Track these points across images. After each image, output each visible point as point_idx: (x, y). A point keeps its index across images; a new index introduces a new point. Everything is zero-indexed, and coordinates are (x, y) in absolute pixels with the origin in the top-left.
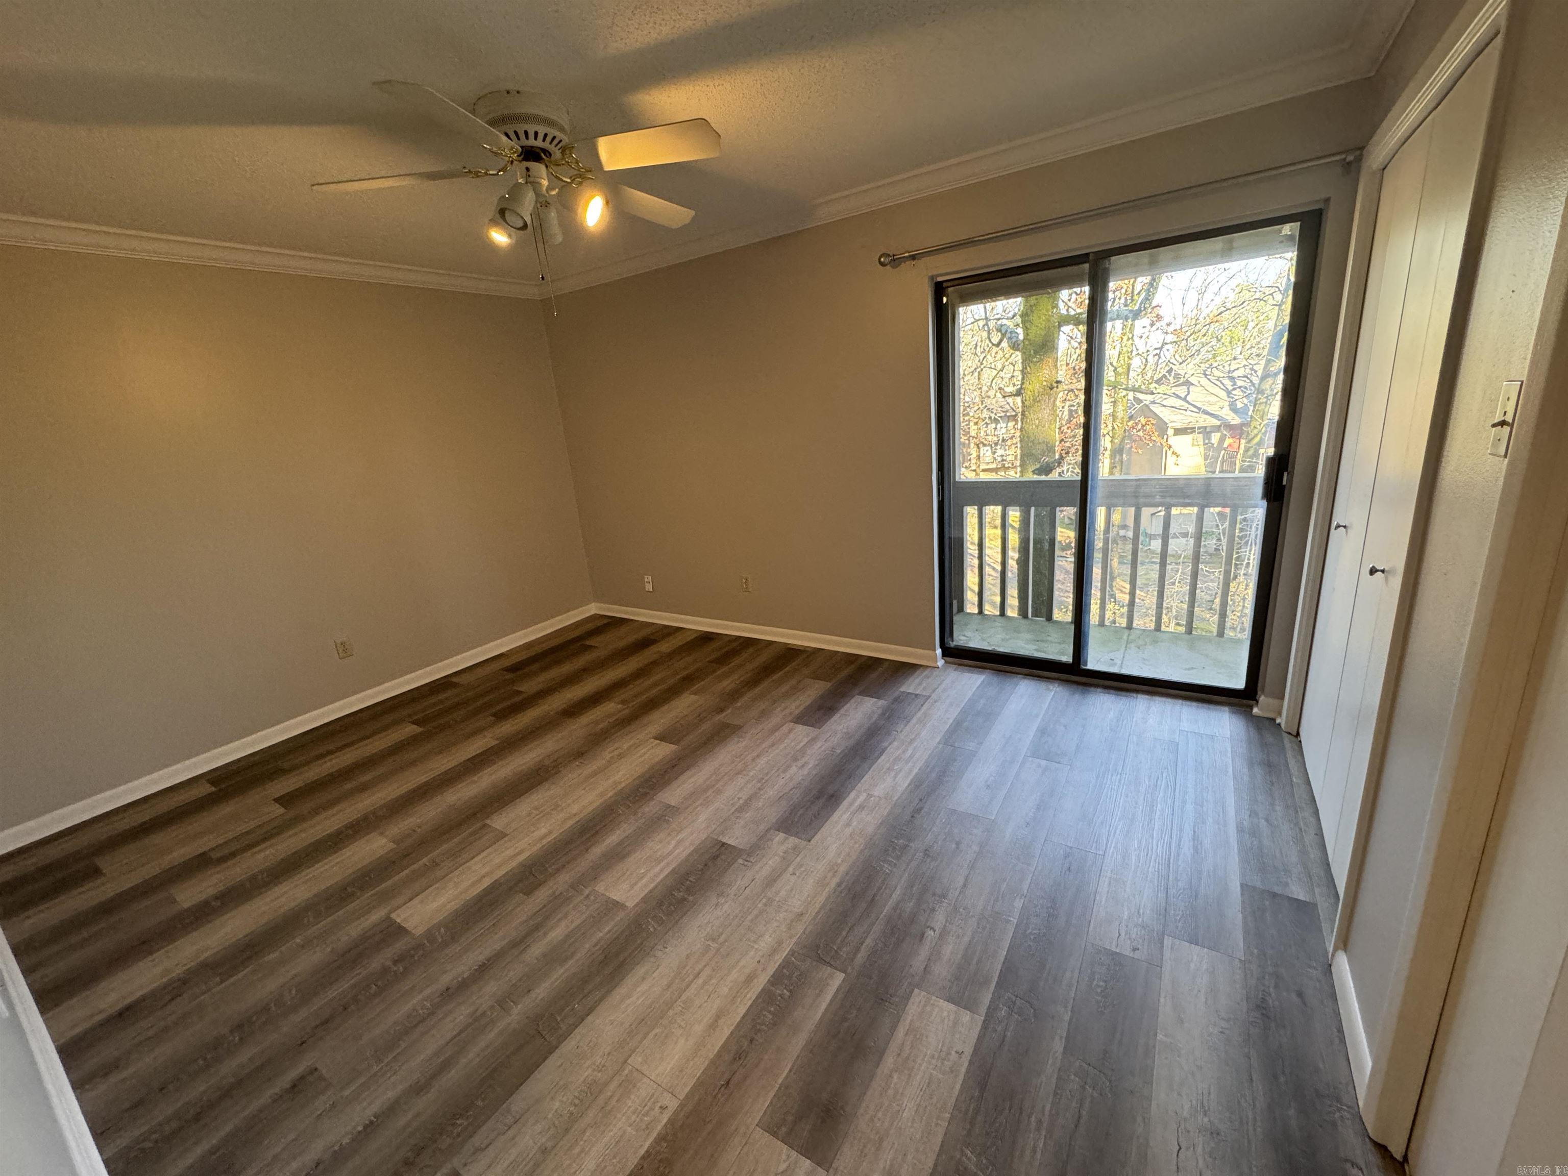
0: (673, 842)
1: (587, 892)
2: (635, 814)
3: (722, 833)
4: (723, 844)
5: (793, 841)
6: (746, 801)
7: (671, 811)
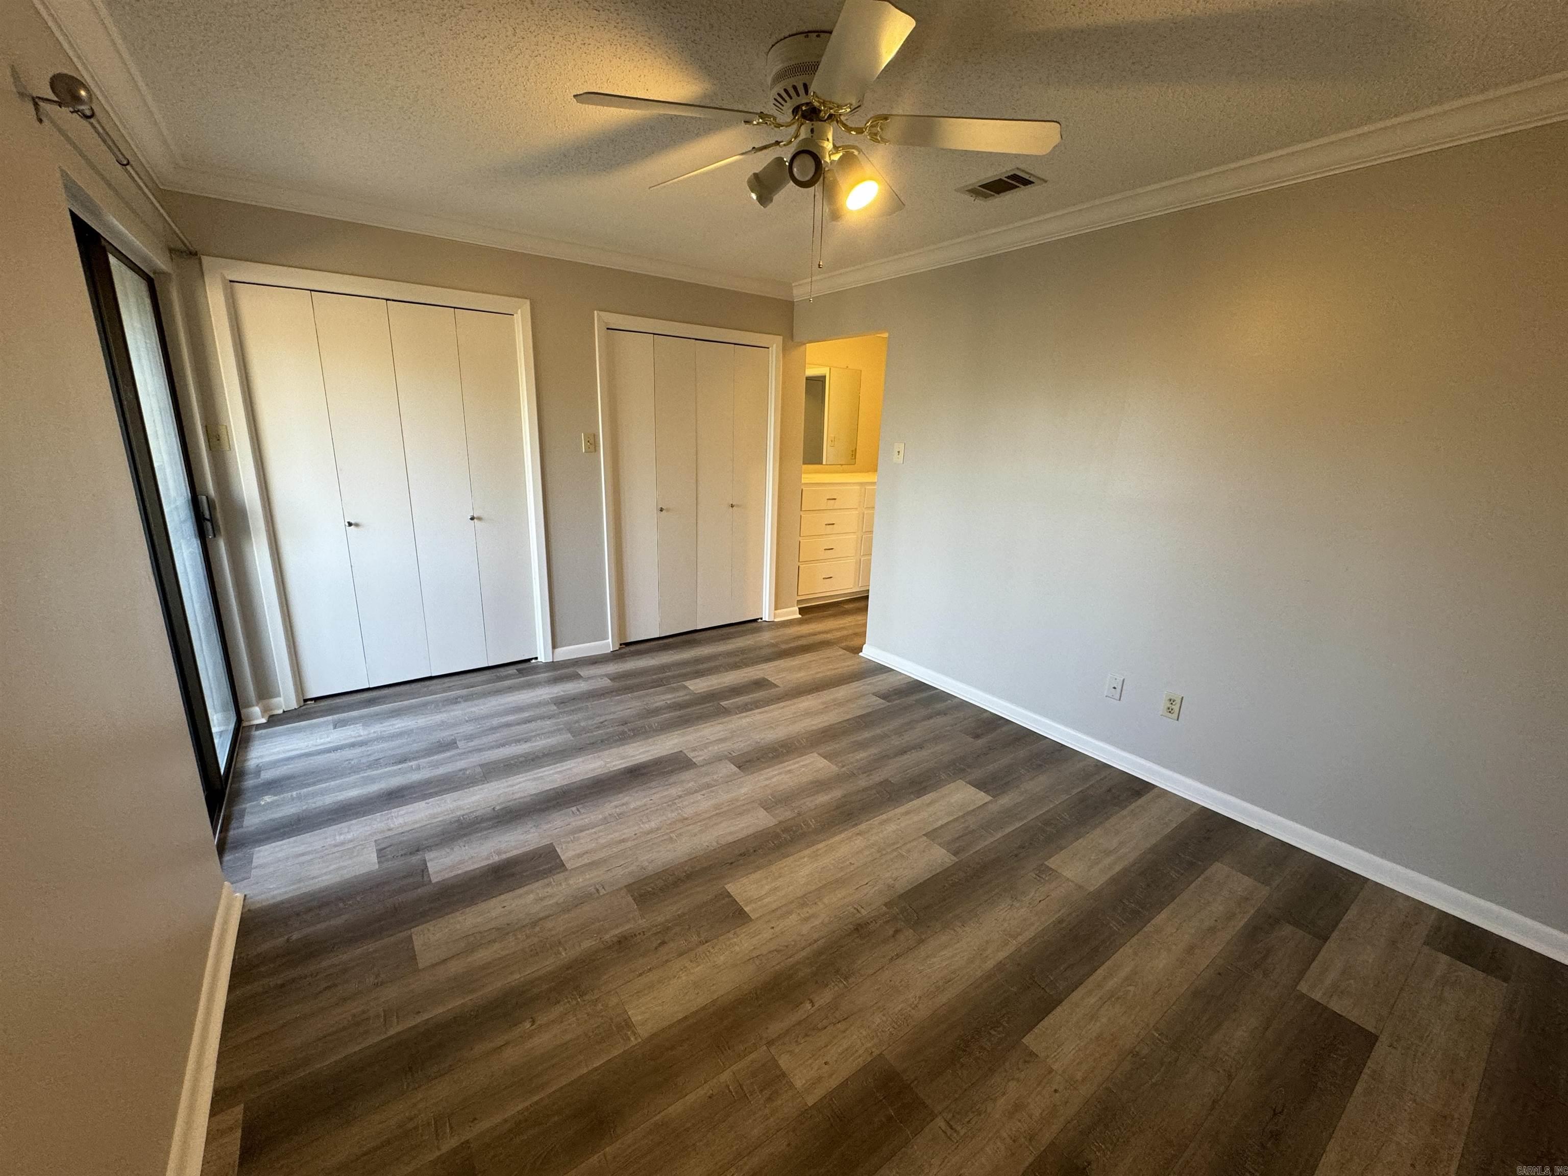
0: (774, 780)
1: (844, 769)
2: (799, 814)
3: (735, 774)
4: (739, 767)
5: (691, 755)
6: (700, 790)
7: (768, 805)
